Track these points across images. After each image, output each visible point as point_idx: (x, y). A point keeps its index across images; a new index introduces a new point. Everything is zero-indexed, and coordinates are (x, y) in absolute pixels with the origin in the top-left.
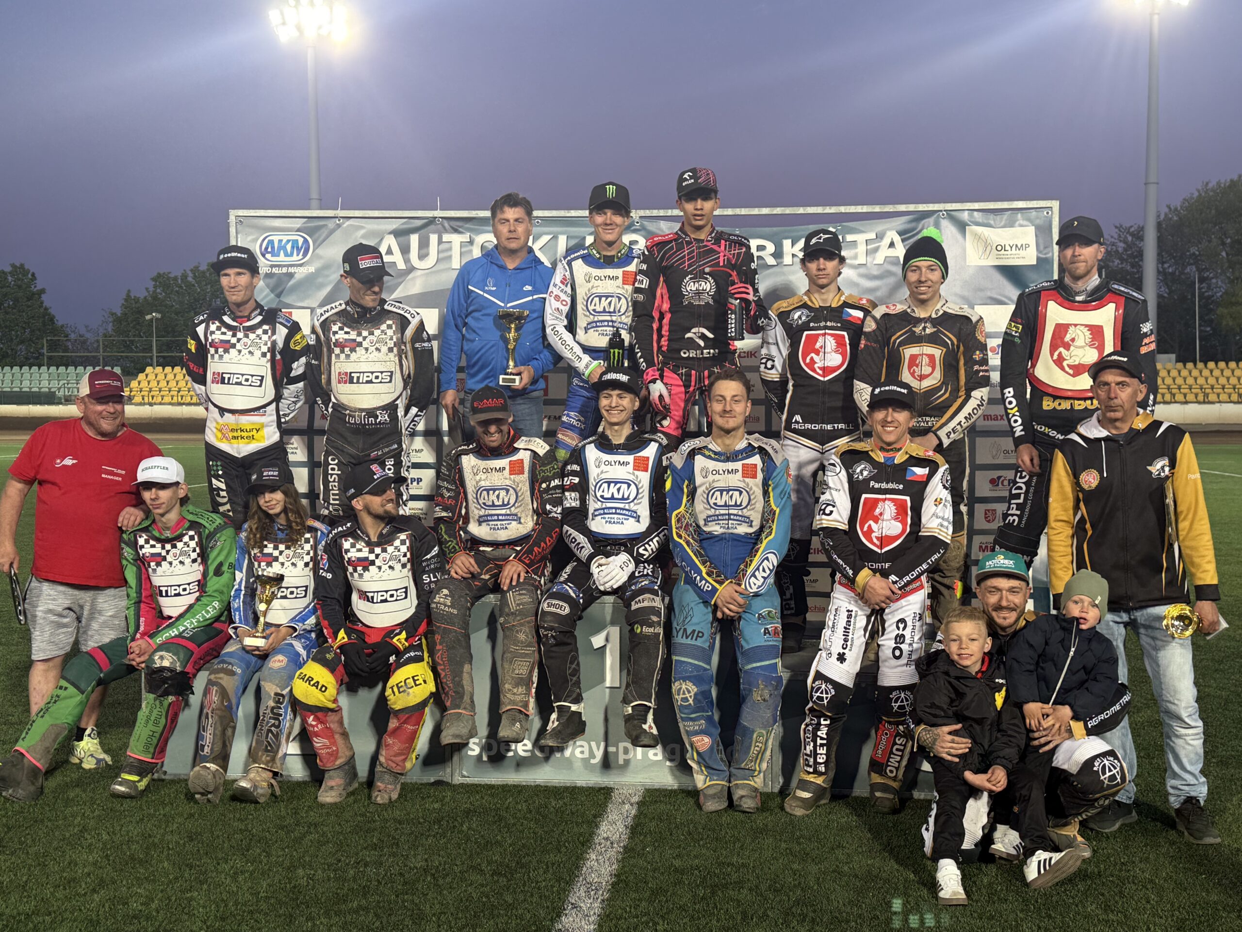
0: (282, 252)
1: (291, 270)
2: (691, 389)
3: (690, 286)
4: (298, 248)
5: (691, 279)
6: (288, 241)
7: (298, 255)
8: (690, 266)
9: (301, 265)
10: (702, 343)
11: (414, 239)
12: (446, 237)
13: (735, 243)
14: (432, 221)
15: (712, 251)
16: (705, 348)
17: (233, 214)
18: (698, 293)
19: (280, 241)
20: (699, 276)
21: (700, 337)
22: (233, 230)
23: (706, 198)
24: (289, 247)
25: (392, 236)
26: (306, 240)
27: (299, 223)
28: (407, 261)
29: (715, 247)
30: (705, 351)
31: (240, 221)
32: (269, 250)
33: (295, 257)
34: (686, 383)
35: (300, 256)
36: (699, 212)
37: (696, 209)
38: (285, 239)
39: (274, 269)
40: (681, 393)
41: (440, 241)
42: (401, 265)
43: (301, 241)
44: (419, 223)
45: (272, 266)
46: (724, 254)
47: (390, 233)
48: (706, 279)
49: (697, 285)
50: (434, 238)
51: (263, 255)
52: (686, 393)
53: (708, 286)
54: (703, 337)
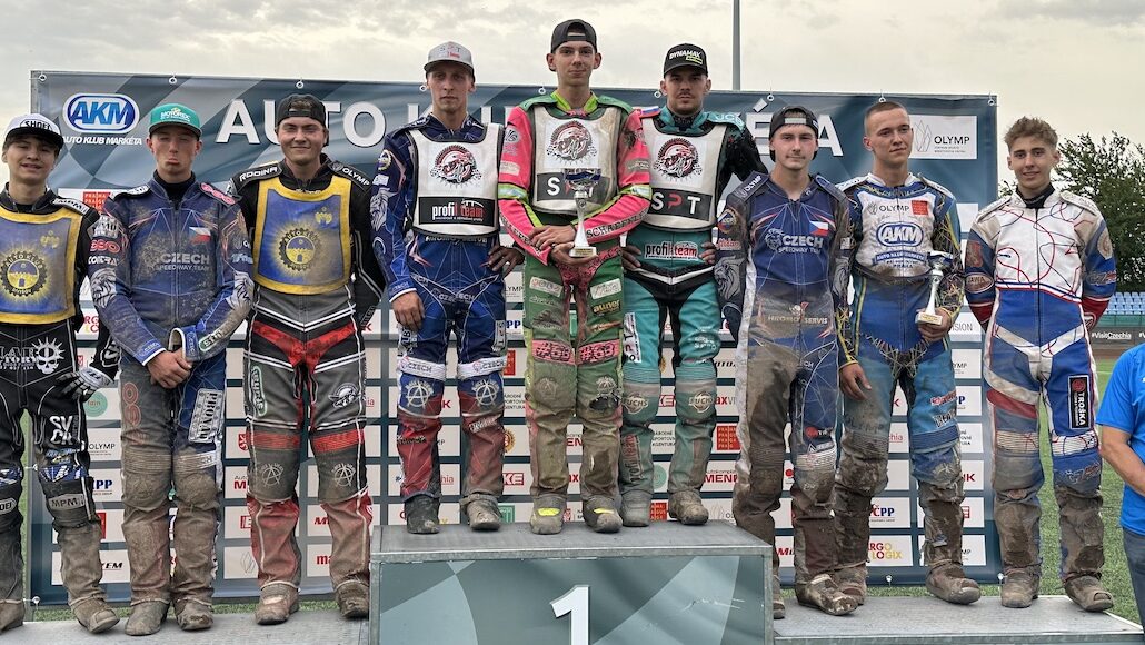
0: (97, 118)
1: (111, 141)
4: (118, 113)
9: (124, 136)
11: (269, 106)
19: (95, 104)
25: (241, 102)
26: (128, 105)
28: (261, 133)
31: (42, 78)
32: (80, 114)
35: (122, 125)
38: (101, 102)
39: (86, 139)
42: (253, 138)
43: (123, 104)
45: (84, 135)
47: (239, 98)
51: (72, 121)
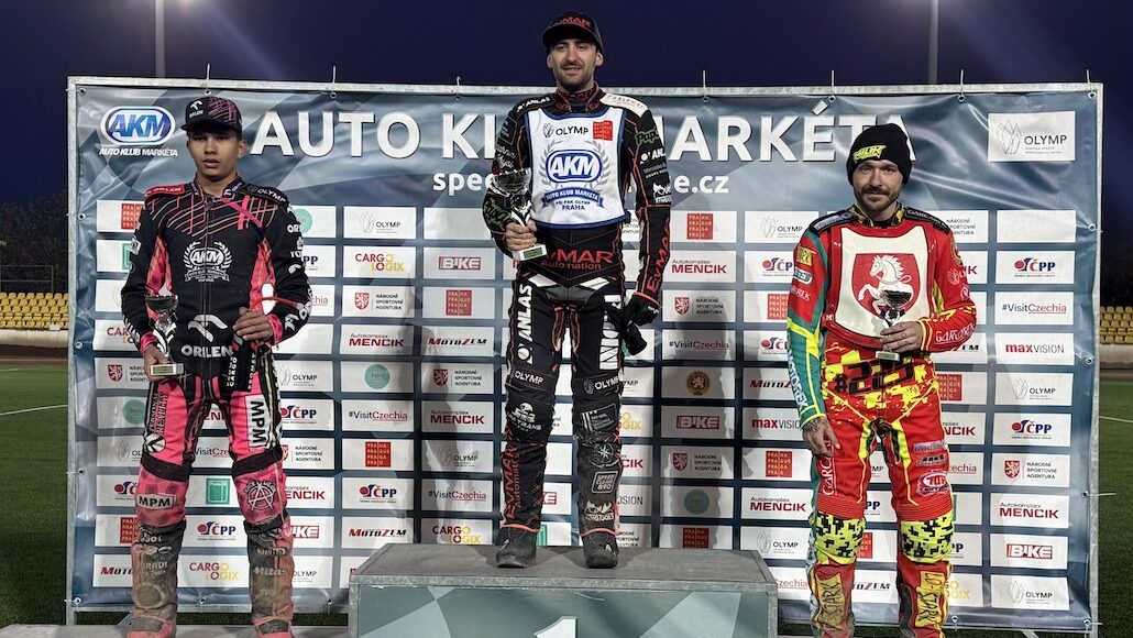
0: (135, 130)
1: (146, 152)
2: (196, 401)
3: (195, 257)
4: (155, 125)
5: (196, 247)
6: (142, 118)
7: (155, 135)
8: (195, 229)
9: (159, 147)
10: (210, 337)
11: (303, 119)
12: (343, 117)
13: (264, 199)
14: (326, 97)
15: (230, 210)
16: (215, 343)
17: (73, 83)
18: (206, 266)
19: (133, 117)
20: (208, 243)
21: (206, 328)
22: (72, 103)
23: (221, 136)
24: (144, 125)
25: (275, 115)
26: (165, 118)
27: (157, 95)
28: (295, 143)
29: (234, 205)
30: (214, 349)
31: (81, 91)
32: (118, 127)
33: (151, 137)
34: (190, 393)
35: (158, 136)
36: (211, 157)
37: (206, 153)
38: (139, 114)
39: (123, 151)
40: (181, 408)
41: (335, 123)
42: (288, 150)
43: (159, 117)
44: (308, 98)
45: (121, 148)
46: (246, 214)
47: (273, 110)
48: (218, 247)
49: (203, 254)
50: (328, 117)
51: (110, 134)
52: (188, 407)
53: (220, 256)
54: (211, 327)
